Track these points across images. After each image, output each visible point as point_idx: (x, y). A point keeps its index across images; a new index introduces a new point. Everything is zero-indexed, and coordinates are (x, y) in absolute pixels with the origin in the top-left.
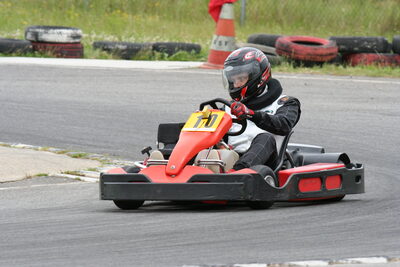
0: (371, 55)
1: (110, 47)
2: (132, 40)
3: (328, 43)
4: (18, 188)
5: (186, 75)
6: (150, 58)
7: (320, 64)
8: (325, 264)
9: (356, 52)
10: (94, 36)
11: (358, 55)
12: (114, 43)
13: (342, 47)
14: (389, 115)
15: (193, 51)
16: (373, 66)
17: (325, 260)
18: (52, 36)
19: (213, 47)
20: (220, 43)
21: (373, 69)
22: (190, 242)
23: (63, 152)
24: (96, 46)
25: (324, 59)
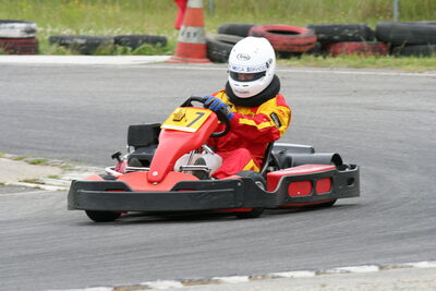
0: (353, 43)
1: (67, 41)
2: (92, 33)
3: (305, 31)
5: (153, 71)
6: (112, 53)
7: (298, 55)
8: (312, 274)
9: (337, 41)
10: (49, 30)
11: (339, 44)
12: (72, 38)
13: (321, 36)
14: (374, 109)
15: (158, 44)
16: (355, 56)
17: (311, 270)
18: (4, 31)
19: (181, 39)
20: (189, 34)
21: (354, 59)
22: (163, 254)
23: (20, 159)
24: (53, 40)
25: (303, 49)
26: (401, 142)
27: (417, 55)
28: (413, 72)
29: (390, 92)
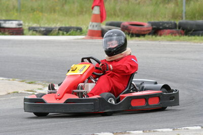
0: (169, 30)
1: (37, 29)
2: (46, 26)
3: (147, 25)
4: (4, 99)
5: (78, 42)
6: (58, 34)
7: (144, 35)
8: (171, 130)
9: (160, 29)
10: (27, 24)
11: (162, 31)
13: (154, 27)
14: (182, 59)
15: (79, 30)
16: (170, 35)
17: (171, 128)
18: (8, 25)
19: (90, 28)
20: (93, 26)
21: (170, 37)
22: (100, 122)
23: (23, 81)
24: (30, 29)
25: (146, 33)
26: (196, 74)
27: (198, 35)
28: (197, 43)
29: (188, 52)
